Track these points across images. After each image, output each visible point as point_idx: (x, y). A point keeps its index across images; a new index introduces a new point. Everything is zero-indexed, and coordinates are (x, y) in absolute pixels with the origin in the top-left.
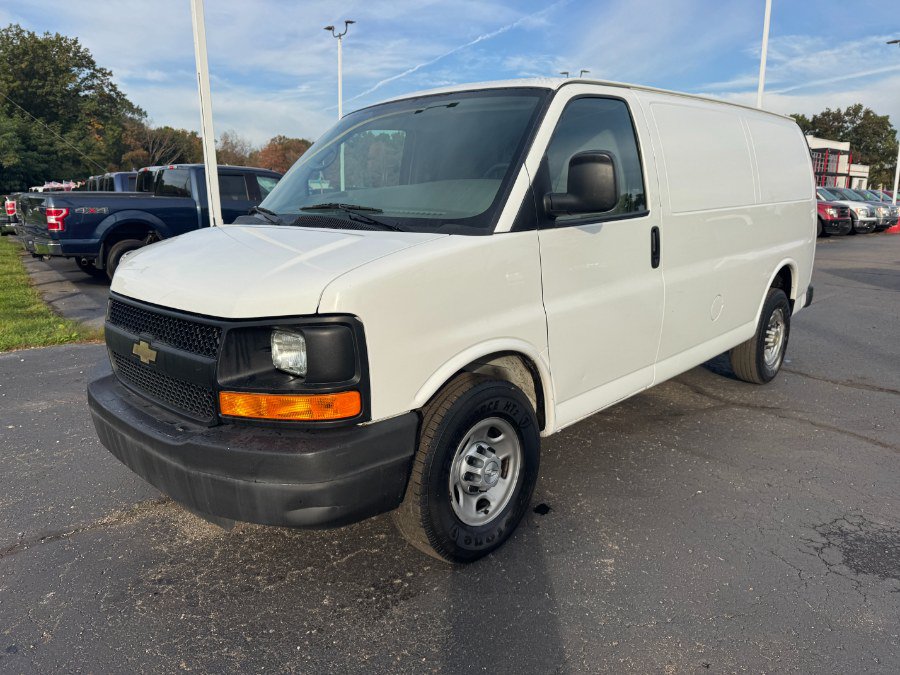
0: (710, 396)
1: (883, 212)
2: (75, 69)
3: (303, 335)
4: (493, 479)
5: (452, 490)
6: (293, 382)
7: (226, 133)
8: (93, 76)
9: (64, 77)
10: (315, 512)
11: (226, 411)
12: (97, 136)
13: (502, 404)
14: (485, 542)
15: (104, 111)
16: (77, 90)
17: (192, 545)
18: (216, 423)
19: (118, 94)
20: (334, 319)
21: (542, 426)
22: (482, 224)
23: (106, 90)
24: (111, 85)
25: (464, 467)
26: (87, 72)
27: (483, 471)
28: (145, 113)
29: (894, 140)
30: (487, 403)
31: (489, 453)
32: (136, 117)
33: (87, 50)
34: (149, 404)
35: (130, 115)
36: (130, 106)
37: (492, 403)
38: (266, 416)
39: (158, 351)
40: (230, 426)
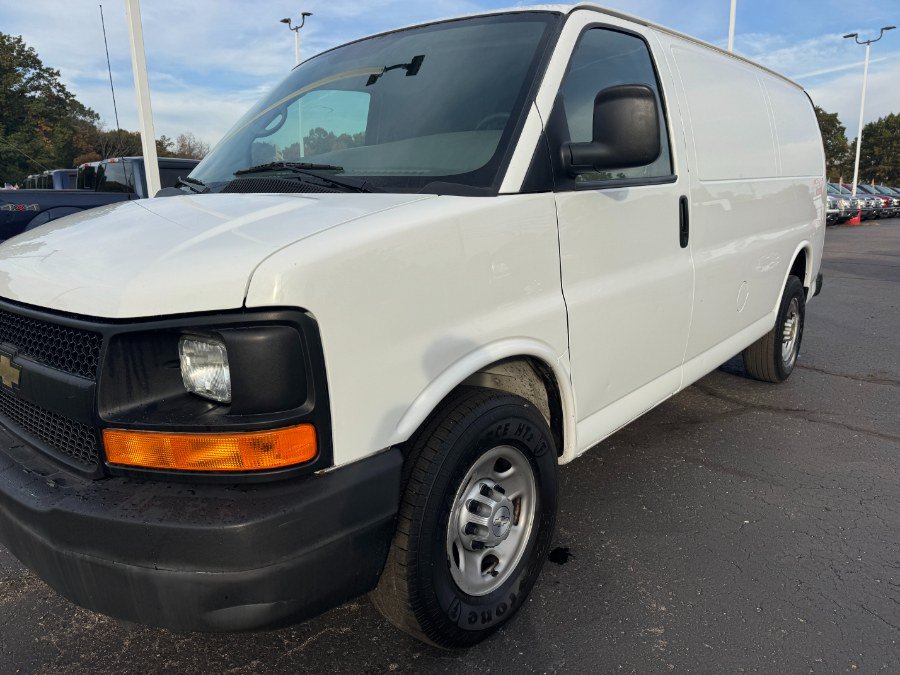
0: (722, 397)
1: (844, 204)
2: (20, 69)
3: (224, 341)
4: (504, 529)
5: (450, 552)
6: (213, 413)
7: (182, 136)
8: (39, 76)
9: (7, 78)
10: (252, 610)
11: (115, 458)
12: (45, 139)
13: (513, 428)
14: (494, 616)
15: (52, 112)
16: (23, 91)
17: (93, 632)
18: (103, 475)
19: (68, 95)
20: (272, 316)
21: (560, 451)
22: (483, 181)
23: (54, 90)
24: (59, 84)
25: (465, 516)
26: (32, 72)
27: (491, 521)
28: (97, 116)
29: (842, 136)
30: (494, 427)
31: (497, 494)
32: (88, 119)
33: (32, 49)
34: (21, 443)
35: (81, 118)
36: (82, 107)
37: (500, 427)
38: (173, 465)
39: (22, 370)
40: (120, 481)
